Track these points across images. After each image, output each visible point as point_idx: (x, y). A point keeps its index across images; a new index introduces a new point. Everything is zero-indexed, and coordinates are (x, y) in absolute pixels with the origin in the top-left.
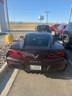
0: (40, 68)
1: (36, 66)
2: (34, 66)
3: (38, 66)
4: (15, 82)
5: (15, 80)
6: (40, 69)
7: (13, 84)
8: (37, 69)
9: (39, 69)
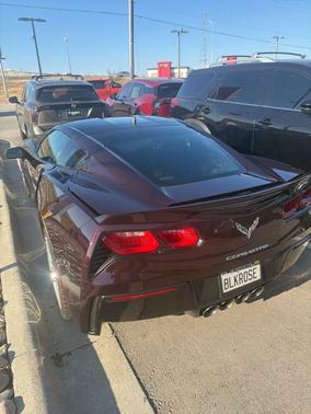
0: (254, 272)
1: (242, 271)
2: (236, 273)
3: (247, 270)
4: (147, 387)
5: (138, 379)
6: (258, 276)
7: (151, 402)
8: (249, 282)
9: (253, 280)
